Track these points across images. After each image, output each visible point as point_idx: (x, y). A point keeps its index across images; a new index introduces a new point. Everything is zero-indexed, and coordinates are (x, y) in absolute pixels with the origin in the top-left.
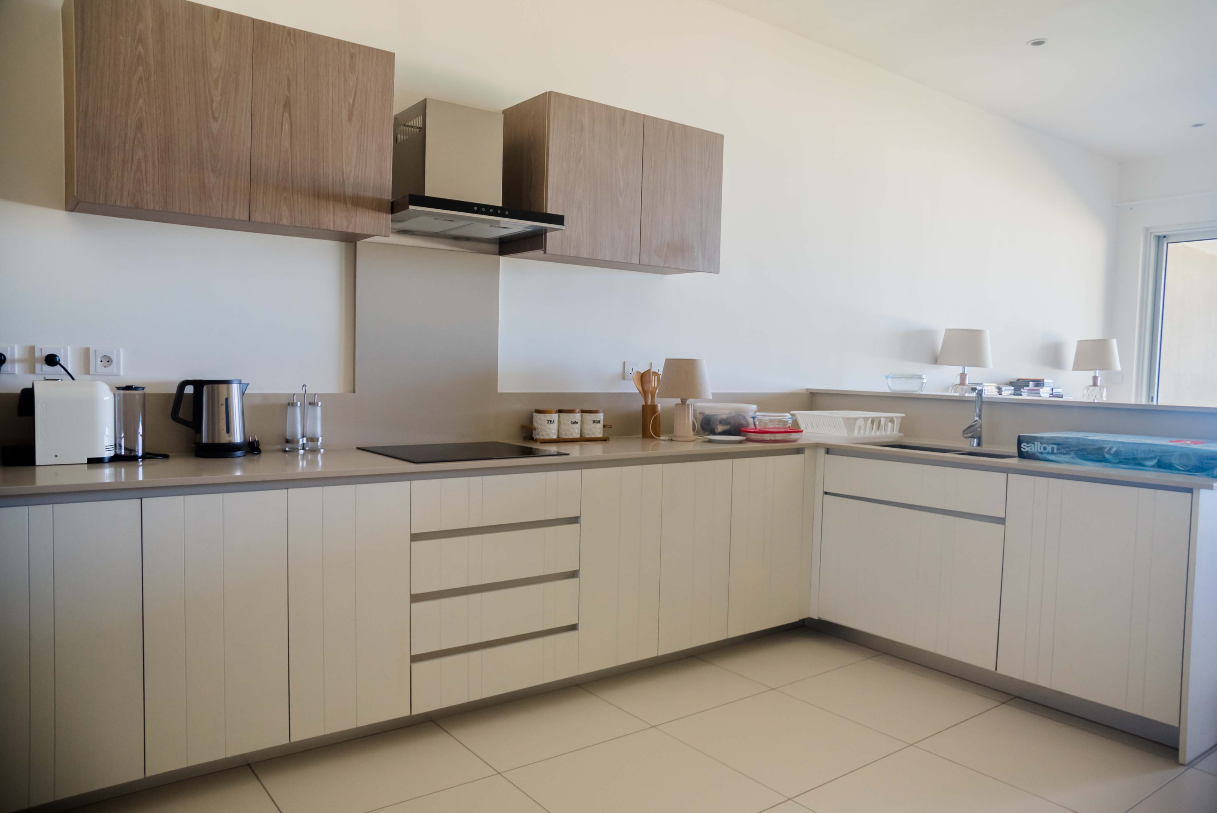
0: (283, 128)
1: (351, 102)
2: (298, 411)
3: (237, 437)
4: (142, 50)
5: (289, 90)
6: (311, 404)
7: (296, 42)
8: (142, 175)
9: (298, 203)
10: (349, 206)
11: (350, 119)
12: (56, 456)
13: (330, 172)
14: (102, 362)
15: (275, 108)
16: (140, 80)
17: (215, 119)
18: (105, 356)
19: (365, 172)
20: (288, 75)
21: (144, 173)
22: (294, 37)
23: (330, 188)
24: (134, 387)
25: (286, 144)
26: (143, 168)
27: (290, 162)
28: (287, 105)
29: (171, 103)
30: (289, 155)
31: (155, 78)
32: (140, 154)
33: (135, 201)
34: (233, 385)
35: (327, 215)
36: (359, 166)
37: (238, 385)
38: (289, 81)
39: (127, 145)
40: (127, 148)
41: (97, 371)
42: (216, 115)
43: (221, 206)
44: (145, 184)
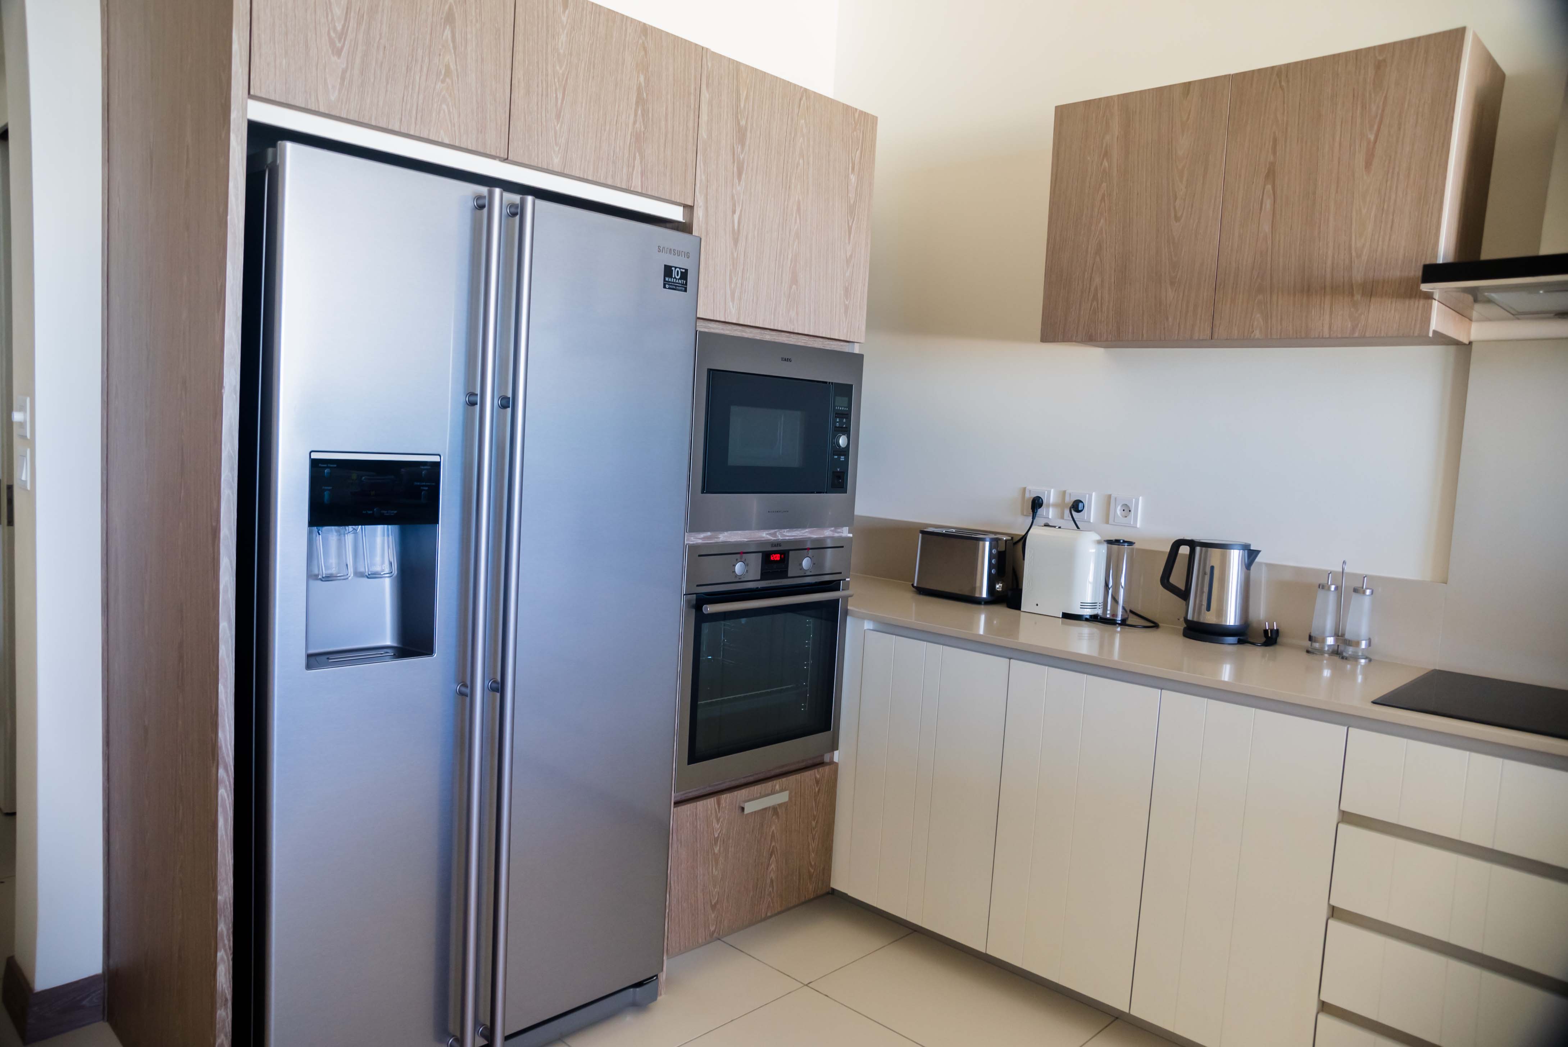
0: (1263, 208)
1: (1372, 137)
2: (1332, 598)
3: (1231, 619)
4: (1107, 164)
5: (1274, 152)
6: (1356, 590)
7: (1288, 82)
8: (1098, 305)
9: (1277, 306)
10: (1358, 297)
11: (1368, 165)
12: (1037, 605)
13: (1330, 253)
14: (1123, 512)
15: (1253, 182)
16: (1103, 199)
17: (1177, 219)
18: (1126, 505)
19: (1390, 240)
20: (1274, 133)
21: (1100, 302)
22: (1287, 76)
23: (1328, 275)
24: (1122, 541)
25: (1266, 228)
26: (1099, 295)
27: (1270, 251)
28: (1271, 174)
29: (1131, 214)
30: (1269, 242)
31: (1118, 191)
32: (1097, 280)
33: (1090, 333)
34: (1232, 550)
35: (1320, 317)
36: (1380, 232)
37: (1241, 551)
38: (1275, 140)
39: (1086, 273)
40: (1086, 277)
41: (1115, 521)
42: (1179, 214)
43: (1178, 325)
44: (1100, 313)
